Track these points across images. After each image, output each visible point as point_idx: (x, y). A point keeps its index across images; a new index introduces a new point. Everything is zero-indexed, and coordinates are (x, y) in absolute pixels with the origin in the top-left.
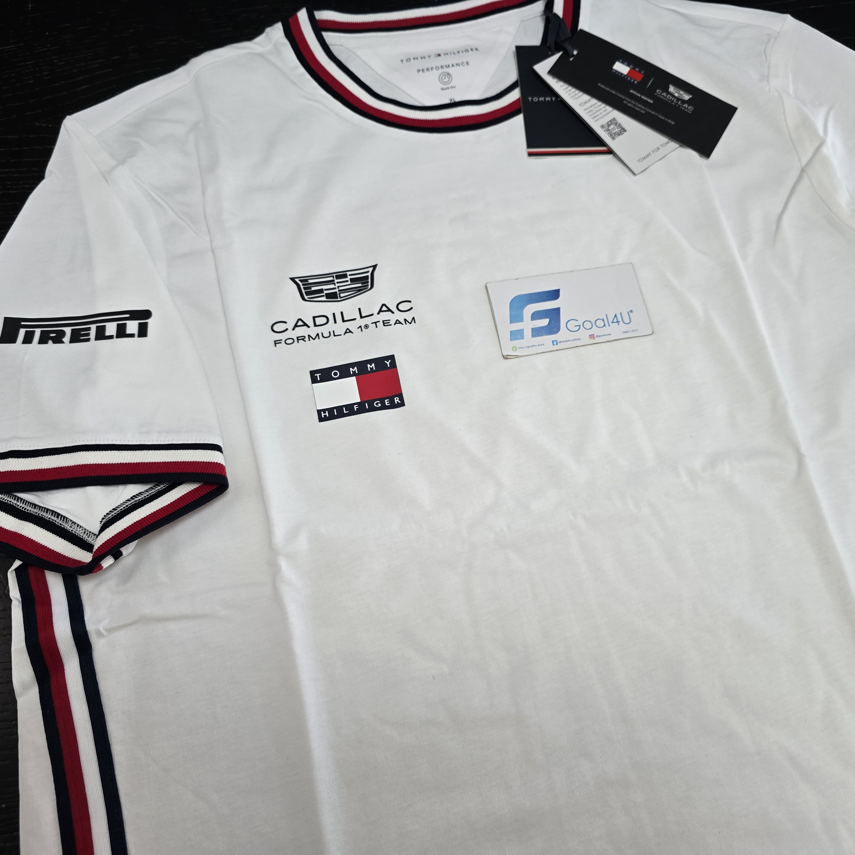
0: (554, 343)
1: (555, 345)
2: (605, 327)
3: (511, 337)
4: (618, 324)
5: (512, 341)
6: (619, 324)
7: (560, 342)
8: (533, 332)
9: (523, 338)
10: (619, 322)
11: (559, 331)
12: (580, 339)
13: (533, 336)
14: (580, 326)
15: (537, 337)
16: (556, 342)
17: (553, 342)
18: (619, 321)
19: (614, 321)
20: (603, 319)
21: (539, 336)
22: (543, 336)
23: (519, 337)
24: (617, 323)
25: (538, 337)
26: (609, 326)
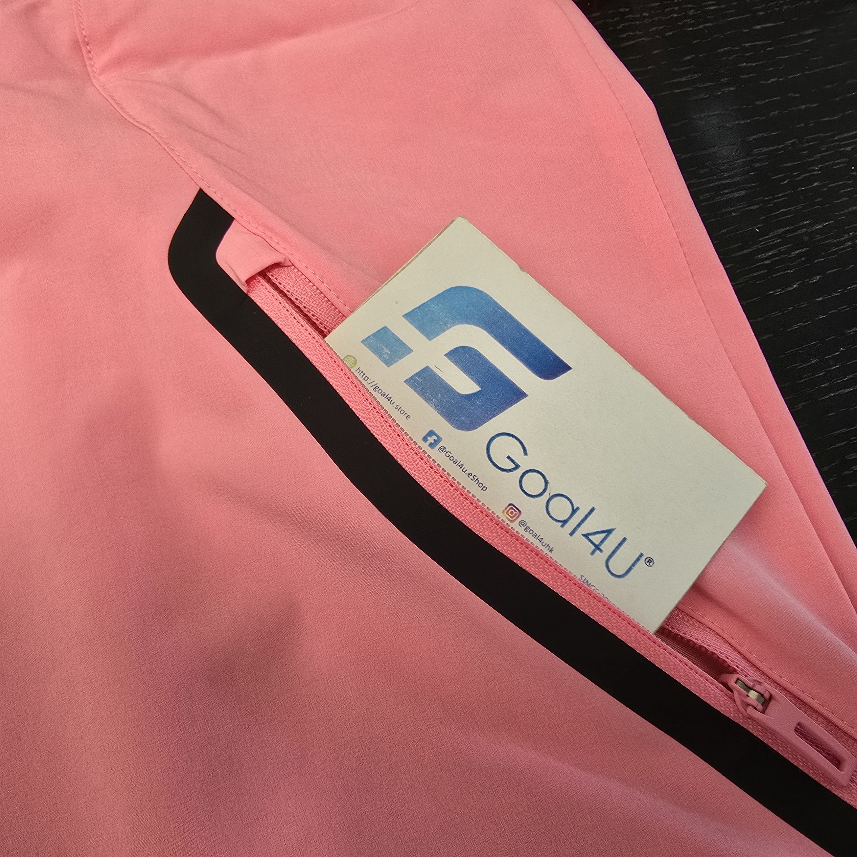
0: (429, 438)
1: (428, 443)
2: (562, 526)
3: (372, 337)
4: (593, 553)
5: (365, 345)
6: (594, 555)
7: (443, 449)
8: (419, 377)
9: (388, 362)
10: (601, 551)
11: (469, 430)
12: (484, 488)
13: (412, 382)
14: (517, 467)
15: (415, 391)
16: (434, 440)
17: (431, 433)
18: (601, 547)
19: (590, 537)
20: (578, 508)
21: (422, 393)
22: (429, 404)
23: (386, 353)
24: (593, 547)
25: (418, 394)
26: (571, 534)
